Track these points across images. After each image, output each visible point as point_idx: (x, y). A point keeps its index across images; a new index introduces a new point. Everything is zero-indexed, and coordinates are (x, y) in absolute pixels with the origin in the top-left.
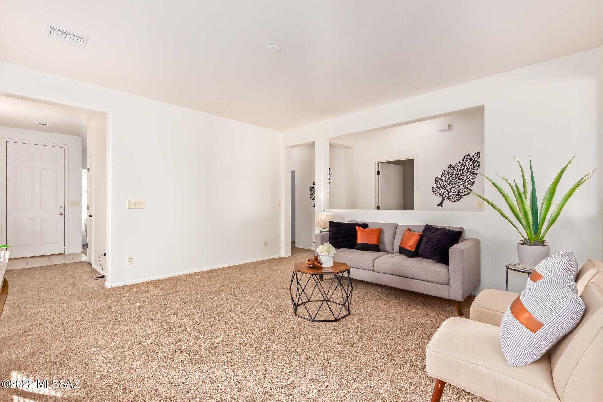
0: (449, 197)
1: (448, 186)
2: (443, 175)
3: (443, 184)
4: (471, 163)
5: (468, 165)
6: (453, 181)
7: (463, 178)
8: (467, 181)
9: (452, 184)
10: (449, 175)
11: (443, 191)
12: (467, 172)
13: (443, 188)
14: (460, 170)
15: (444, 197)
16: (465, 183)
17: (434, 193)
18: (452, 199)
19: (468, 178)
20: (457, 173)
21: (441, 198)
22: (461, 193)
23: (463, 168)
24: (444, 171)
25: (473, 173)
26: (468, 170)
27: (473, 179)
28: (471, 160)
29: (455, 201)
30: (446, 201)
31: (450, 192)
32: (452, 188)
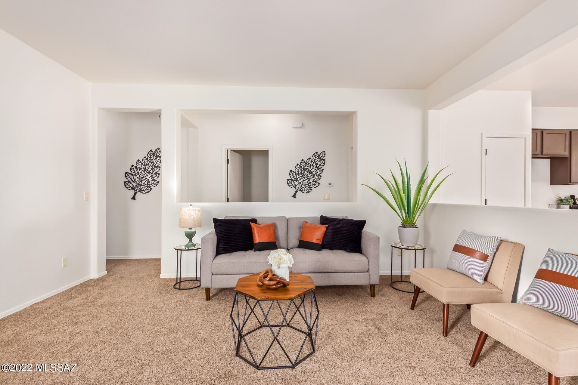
1: (300, 179)
2: (296, 169)
3: (297, 177)
4: (319, 160)
5: (317, 161)
6: (305, 175)
7: (313, 172)
8: (316, 175)
9: (304, 178)
10: (301, 169)
11: (297, 183)
12: (316, 168)
14: (310, 166)
15: (297, 189)
16: (314, 177)
17: (289, 185)
18: (304, 191)
19: (317, 173)
20: (309, 167)
21: (294, 190)
22: (311, 186)
23: (312, 163)
24: (298, 165)
25: (320, 169)
26: (317, 166)
27: (321, 174)
28: (319, 157)
29: (307, 193)
30: (299, 193)
31: (303, 184)
32: (304, 180)
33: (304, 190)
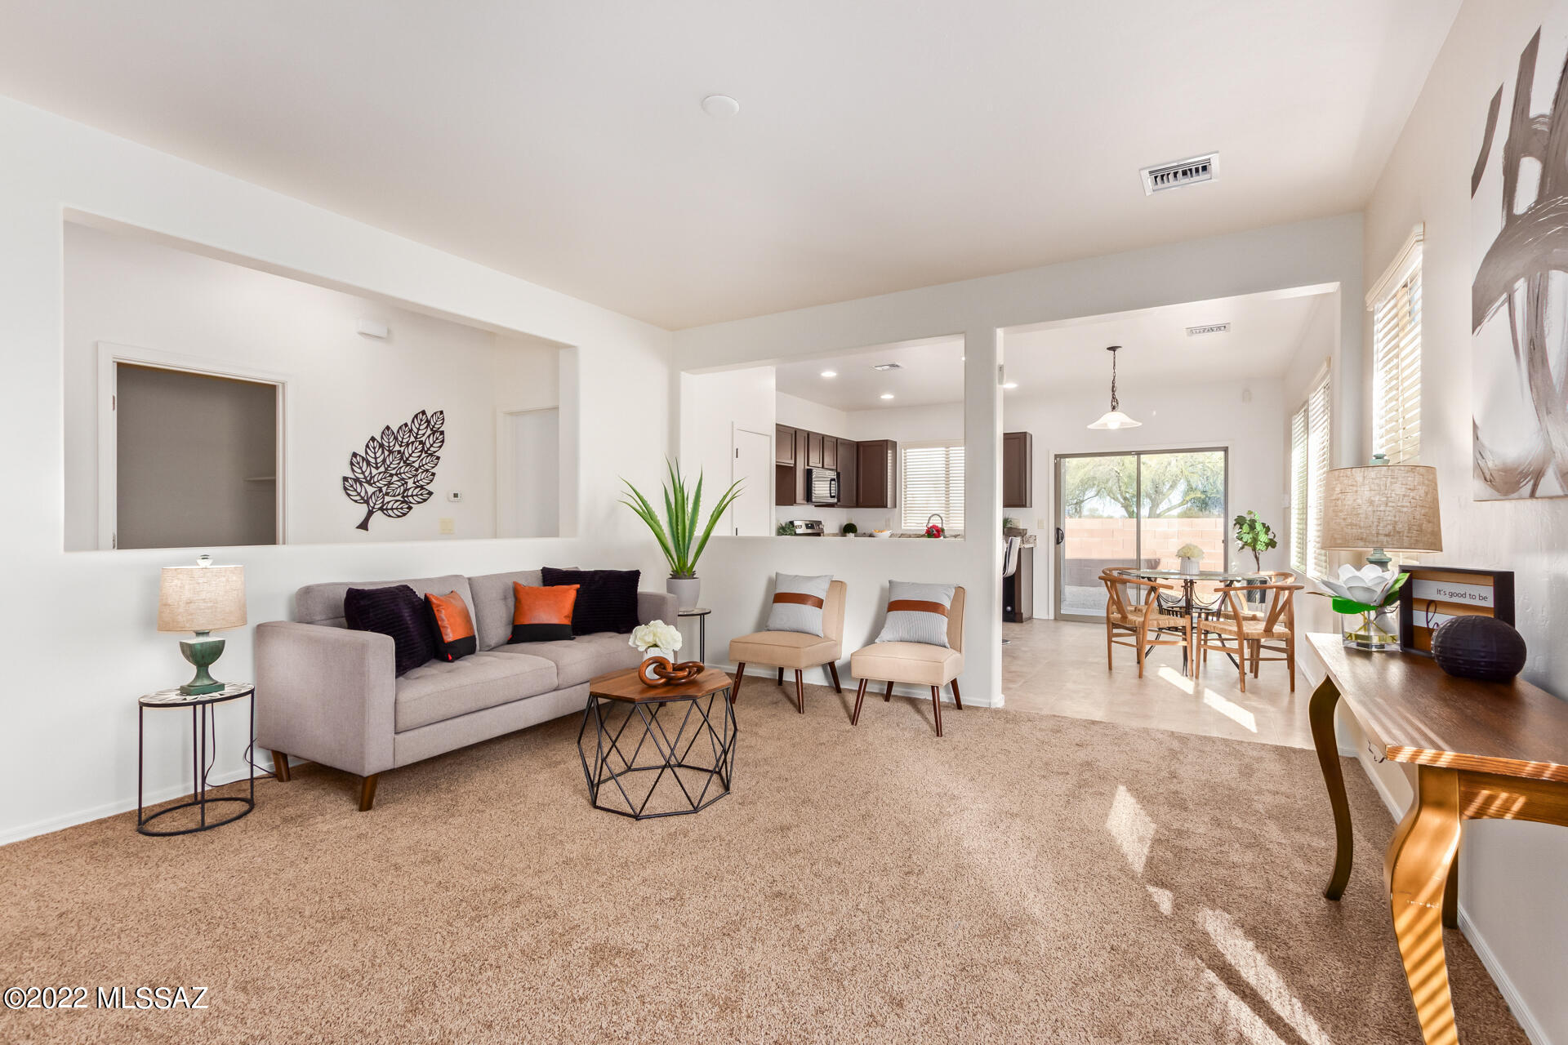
0: (385, 507)
1: (381, 479)
2: (368, 450)
3: (371, 473)
4: (429, 432)
5: (424, 435)
6: (394, 469)
7: (414, 462)
8: (420, 470)
9: (391, 475)
10: (383, 452)
11: (371, 490)
12: (421, 451)
13: (369, 483)
14: (408, 444)
15: (372, 505)
16: (417, 475)
17: (349, 495)
18: (390, 512)
19: (423, 465)
20: (402, 449)
21: (363, 510)
22: (410, 498)
23: (412, 439)
24: (373, 439)
25: (431, 455)
26: (423, 447)
27: (433, 467)
28: (428, 425)
29: (399, 516)
30: (378, 516)
31: (387, 494)
32: (390, 483)
33: (392, 509)
